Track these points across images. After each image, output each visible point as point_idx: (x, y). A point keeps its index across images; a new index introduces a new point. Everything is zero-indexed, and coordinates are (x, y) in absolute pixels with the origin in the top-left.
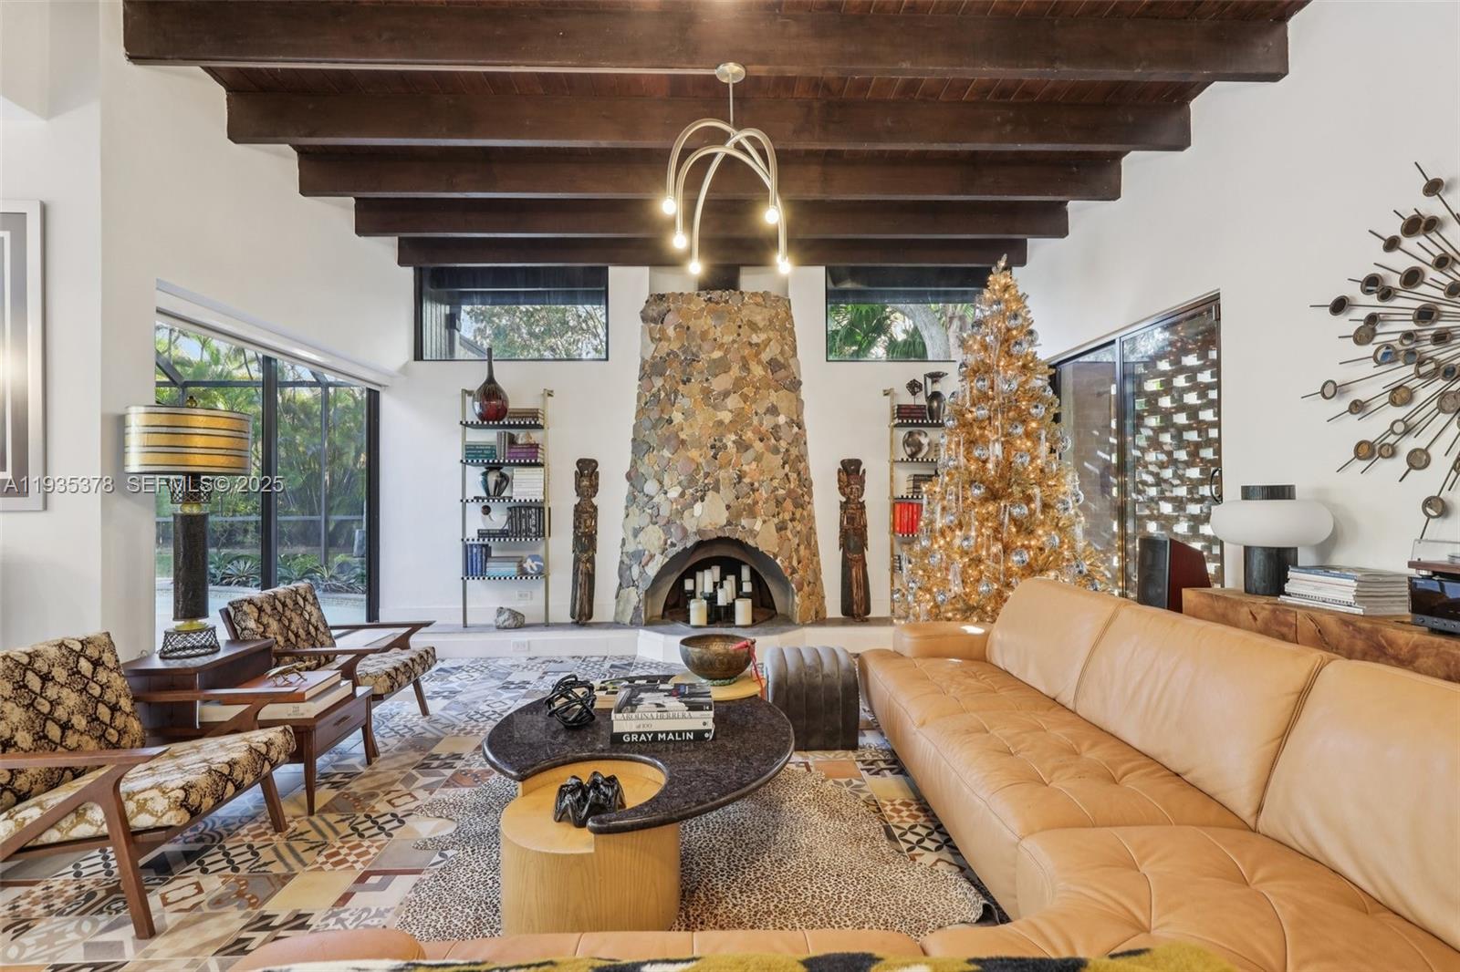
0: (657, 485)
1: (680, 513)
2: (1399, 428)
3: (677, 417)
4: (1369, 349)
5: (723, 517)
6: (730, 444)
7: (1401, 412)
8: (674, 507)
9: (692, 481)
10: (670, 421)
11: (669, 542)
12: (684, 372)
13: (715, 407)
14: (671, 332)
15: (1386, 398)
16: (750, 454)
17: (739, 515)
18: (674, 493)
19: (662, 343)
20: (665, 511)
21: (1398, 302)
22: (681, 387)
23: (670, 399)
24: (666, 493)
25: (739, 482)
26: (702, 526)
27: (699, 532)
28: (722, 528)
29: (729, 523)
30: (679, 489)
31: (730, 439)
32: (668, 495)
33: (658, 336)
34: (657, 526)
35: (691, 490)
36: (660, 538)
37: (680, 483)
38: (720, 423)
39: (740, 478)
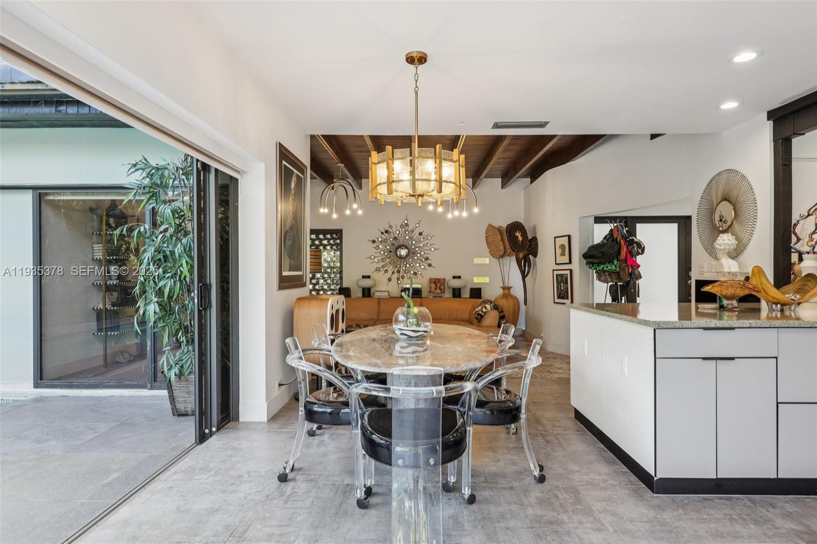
2: (384, 266)
7: (384, 263)
15: (382, 260)
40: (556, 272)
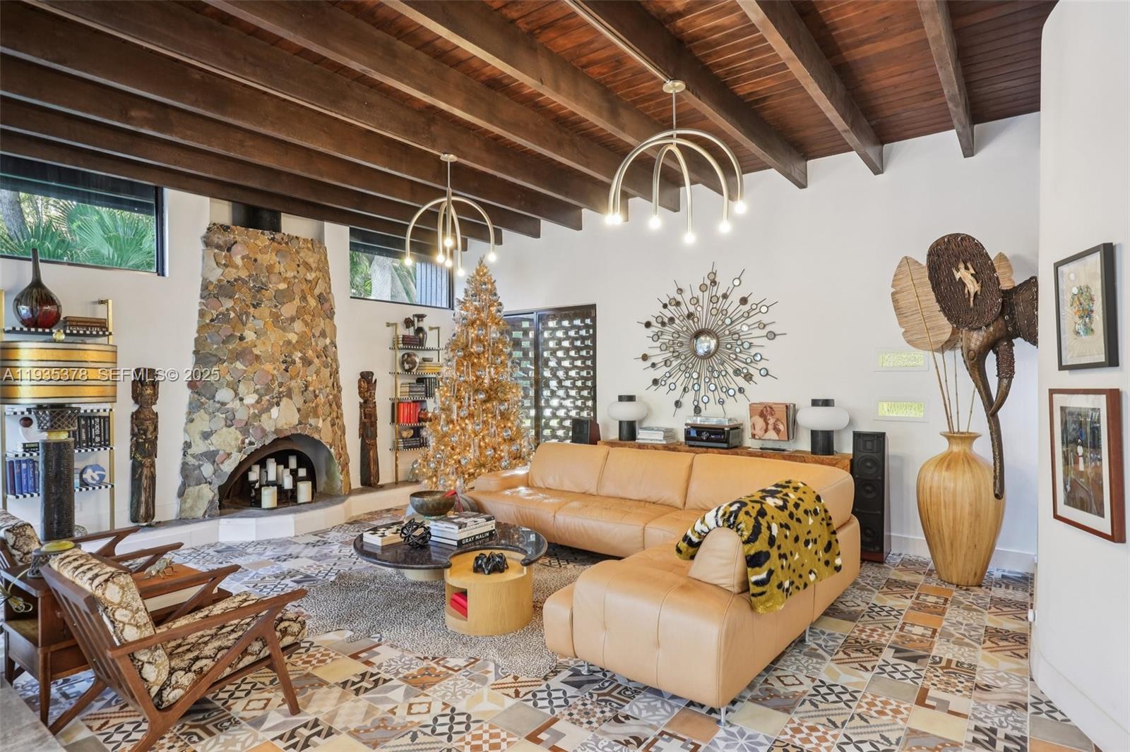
0: (232, 393)
1: (257, 417)
2: (668, 375)
3: (250, 336)
4: (658, 344)
5: (295, 419)
6: (297, 359)
7: (668, 369)
8: (252, 411)
9: (268, 389)
10: (242, 338)
11: (247, 441)
12: (254, 297)
13: (284, 330)
14: (238, 260)
15: (663, 363)
16: (313, 368)
17: (307, 416)
18: (251, 399)
19: (229, 269)
20: (242, 415)
21: (666, 328)
22: (252, 310)
23: (241, 320)
24: (241, 400)
25: (306, 390)
26: (279, 426)
27: (277, 431)
28: (295, 427)
29: (300, 423)
30: (256, 397)
31: (297, 356)
32: (245, 402)
33: (224, 262)
34: (233, 428)
35: (267, 397)
36: (237, 439)
37: (256, 391)
38: (289, 342)
39: (306, 387)
40: (1060, 400)
